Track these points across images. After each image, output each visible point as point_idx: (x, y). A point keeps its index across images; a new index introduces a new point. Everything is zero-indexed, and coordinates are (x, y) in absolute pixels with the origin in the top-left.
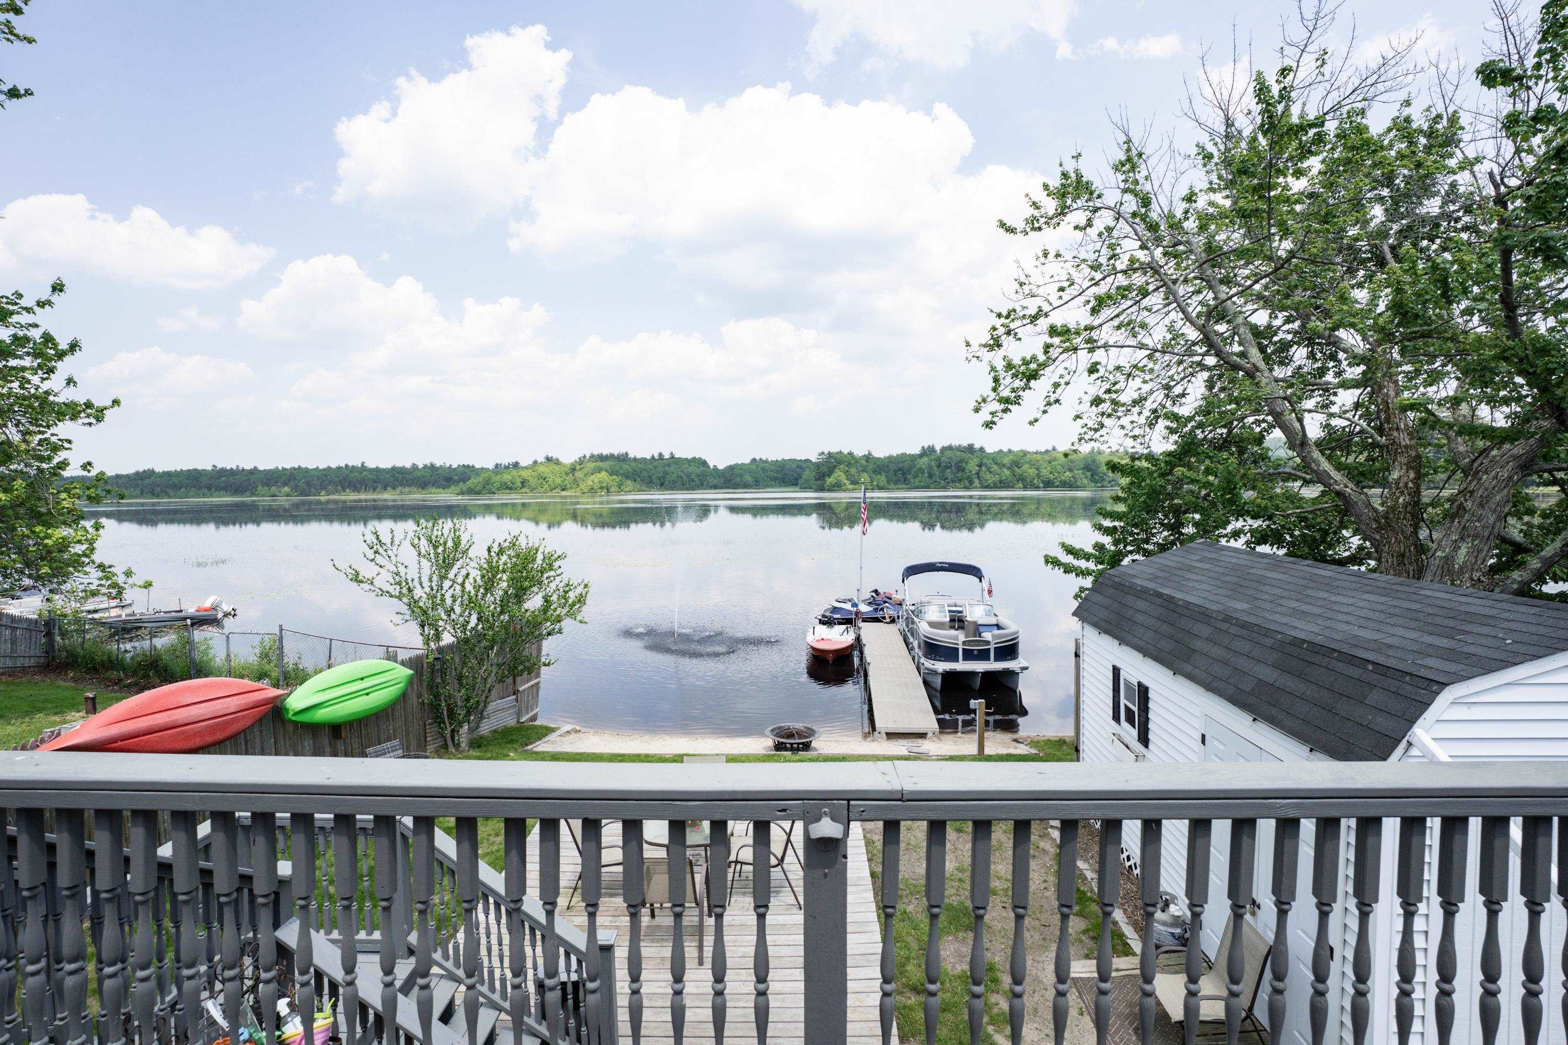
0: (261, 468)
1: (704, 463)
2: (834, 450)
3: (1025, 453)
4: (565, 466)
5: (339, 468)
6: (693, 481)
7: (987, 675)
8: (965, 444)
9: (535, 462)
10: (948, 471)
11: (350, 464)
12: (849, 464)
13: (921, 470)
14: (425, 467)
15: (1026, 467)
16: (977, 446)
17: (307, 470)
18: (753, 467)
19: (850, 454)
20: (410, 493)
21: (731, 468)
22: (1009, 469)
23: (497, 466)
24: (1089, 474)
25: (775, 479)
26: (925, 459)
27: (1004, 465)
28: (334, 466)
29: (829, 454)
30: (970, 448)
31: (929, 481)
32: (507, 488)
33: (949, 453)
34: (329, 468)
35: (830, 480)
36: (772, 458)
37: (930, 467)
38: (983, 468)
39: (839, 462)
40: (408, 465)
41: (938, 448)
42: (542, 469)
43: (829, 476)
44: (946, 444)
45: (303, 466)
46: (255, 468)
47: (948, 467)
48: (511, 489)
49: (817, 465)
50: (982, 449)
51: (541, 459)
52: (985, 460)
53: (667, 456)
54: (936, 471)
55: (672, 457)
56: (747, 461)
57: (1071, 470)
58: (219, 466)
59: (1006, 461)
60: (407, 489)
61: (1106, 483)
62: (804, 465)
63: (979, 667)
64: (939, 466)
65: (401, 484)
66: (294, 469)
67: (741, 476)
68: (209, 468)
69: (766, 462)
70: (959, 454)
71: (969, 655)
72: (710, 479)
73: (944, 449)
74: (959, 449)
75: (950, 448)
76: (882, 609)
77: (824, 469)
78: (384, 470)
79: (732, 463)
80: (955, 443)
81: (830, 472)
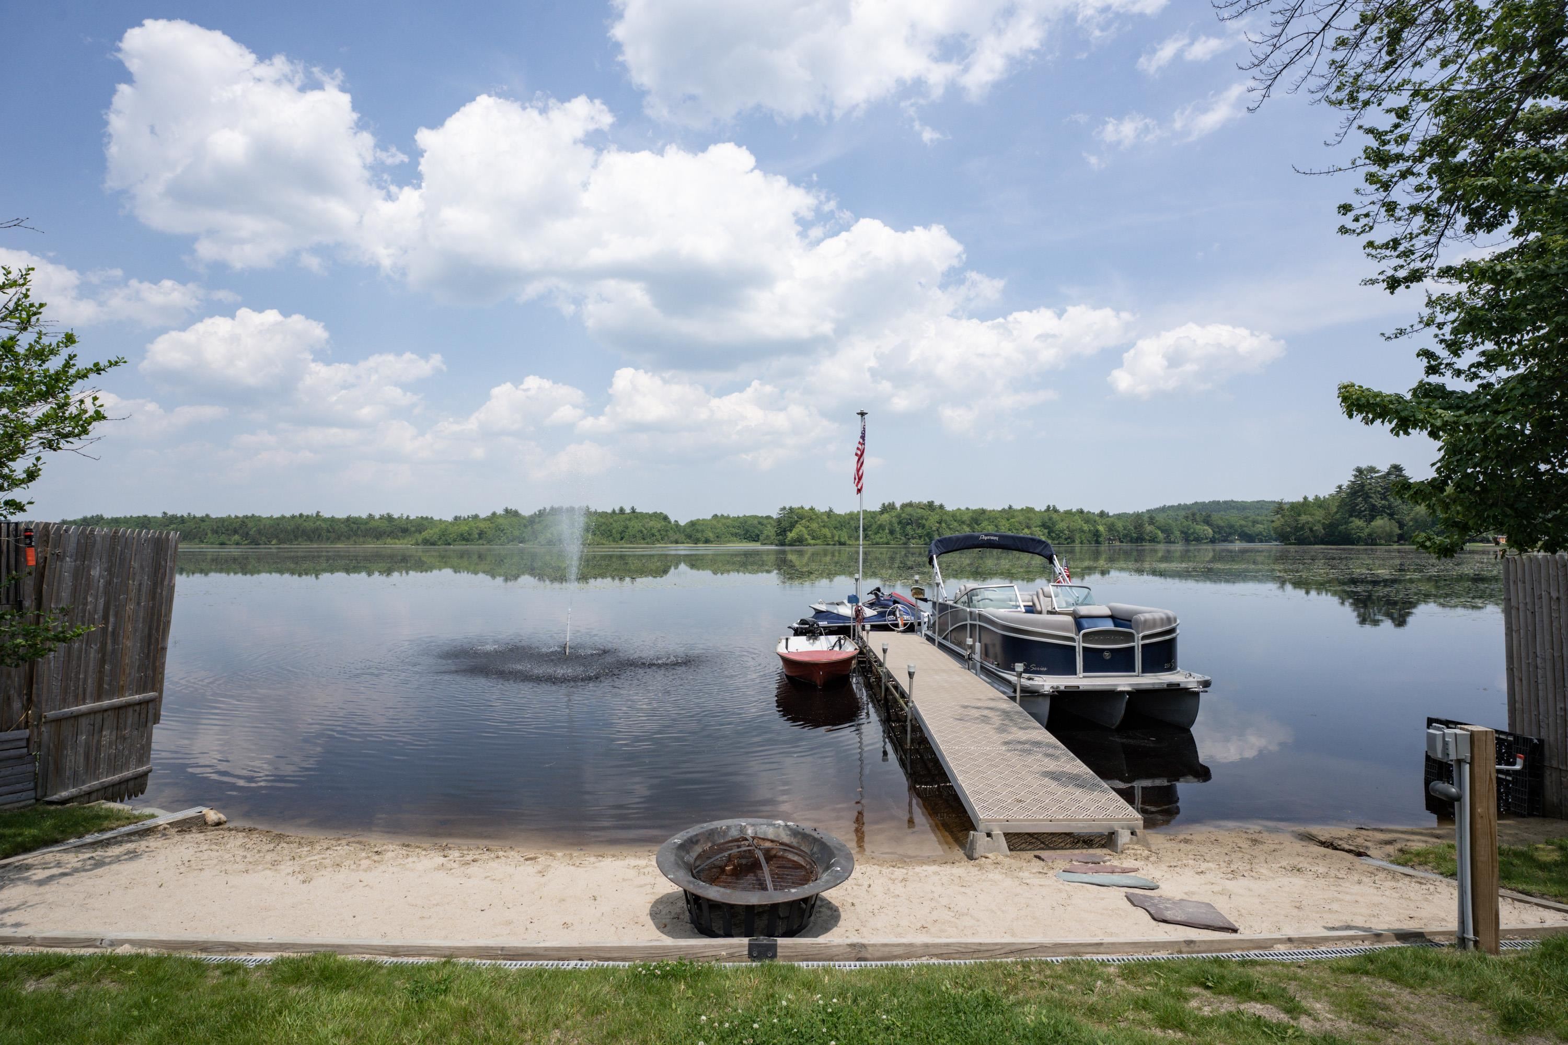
0: (213, 515)
1: (666, 518)
2: (795, 505)
3: (983, 512)
4: (524, 518)
5: (293, 517)
6: (653, 535)
7: (1138, 695)
8: (925, 502)
9: (494, 514)
10: (909, 527)
11: (305, 513)
12: (811, 519)
13: (881, 527)
14: (382, 518)
15: (985, 524)
16: (937, 503)
17: (259, 519)
18: (714, 522)
19: (812, 509)
20: (364, 543)
21: (693, 524)
22: (969, 525)
23: (456, 518)
24: (1046, 531)
25: (736, 535)
26: (886, 516)
27: (963, 522)
28: (288, 515)
29: (791, 509)
30: (930, 505)
31: (889, 537)
32: (464, 539)
33: (909, 510)
34: (283, 517)
35: (791, 535)
36: (733, 514)
37: (891, 523)
38: (943, 525)
39: (801, 518)
40: (364, 516)
41: (898, 505)
42: (501, 521)
43: (791, 531)
44: (907, 501)
45: (257, 514)
46: (207, 516)
47: (908, 524)
48: (467, 540)
49: (779, 521)
50: (941, 507)
51: (500, 511)
52: (945, 517)
53: (628, 511)
54: (898, 528)
55: (633, 511)
56: (709, 517)
57: (1028, 527)
58: (170, 513)
59: (965, 518)
60: (361, 539)
61: (1062, 541)
62: (765, 522)
63: (1122, 682)
64: (900, 523)
65: (356, 535)
66: (246, 517)
67: (703, 531)
68: (160, 515)
69: (728, 517)
70: (920, 511)
71: (1095, 661)
72: (671, 533)
73: (904, 506)
74: (920, 506)
75: (910, 505)
76: (893, 613)
77: (785, 524)
78: (339, 520)
79: (694, 518)
80: (916, 500)
81: (792, 526)
